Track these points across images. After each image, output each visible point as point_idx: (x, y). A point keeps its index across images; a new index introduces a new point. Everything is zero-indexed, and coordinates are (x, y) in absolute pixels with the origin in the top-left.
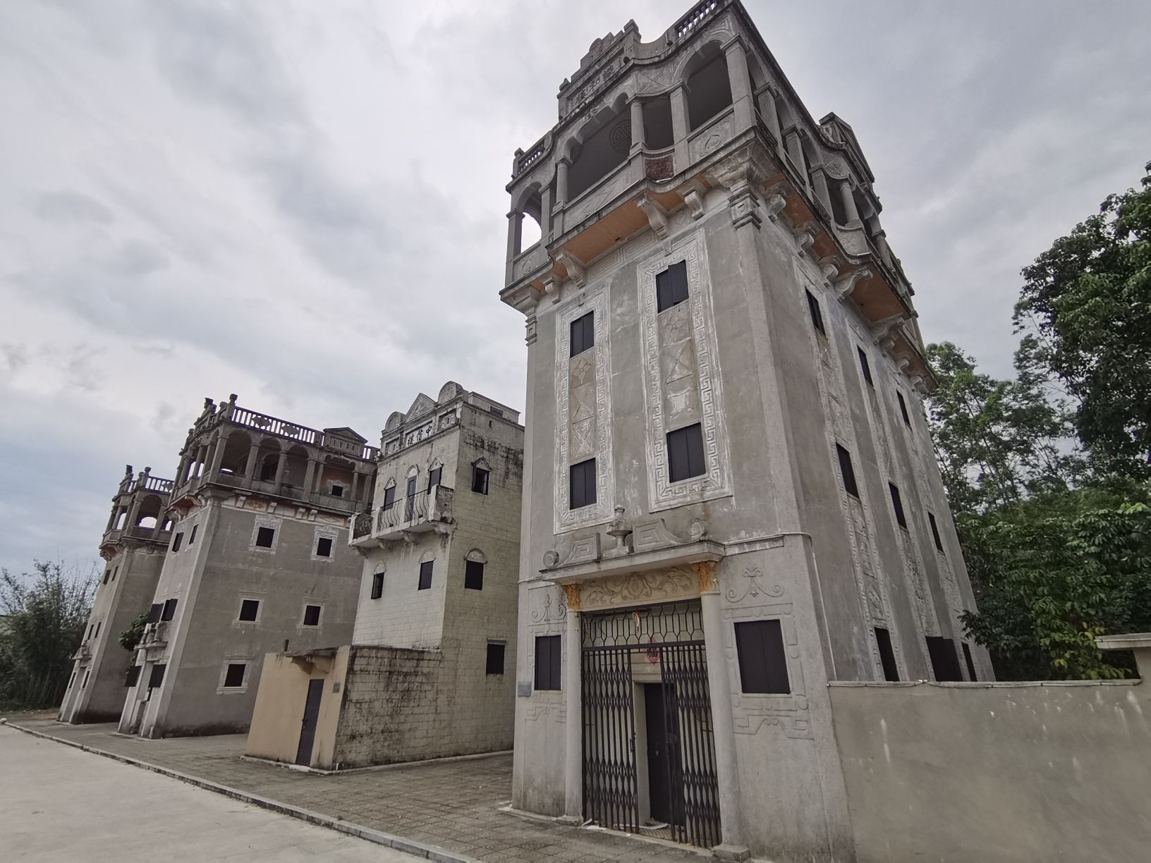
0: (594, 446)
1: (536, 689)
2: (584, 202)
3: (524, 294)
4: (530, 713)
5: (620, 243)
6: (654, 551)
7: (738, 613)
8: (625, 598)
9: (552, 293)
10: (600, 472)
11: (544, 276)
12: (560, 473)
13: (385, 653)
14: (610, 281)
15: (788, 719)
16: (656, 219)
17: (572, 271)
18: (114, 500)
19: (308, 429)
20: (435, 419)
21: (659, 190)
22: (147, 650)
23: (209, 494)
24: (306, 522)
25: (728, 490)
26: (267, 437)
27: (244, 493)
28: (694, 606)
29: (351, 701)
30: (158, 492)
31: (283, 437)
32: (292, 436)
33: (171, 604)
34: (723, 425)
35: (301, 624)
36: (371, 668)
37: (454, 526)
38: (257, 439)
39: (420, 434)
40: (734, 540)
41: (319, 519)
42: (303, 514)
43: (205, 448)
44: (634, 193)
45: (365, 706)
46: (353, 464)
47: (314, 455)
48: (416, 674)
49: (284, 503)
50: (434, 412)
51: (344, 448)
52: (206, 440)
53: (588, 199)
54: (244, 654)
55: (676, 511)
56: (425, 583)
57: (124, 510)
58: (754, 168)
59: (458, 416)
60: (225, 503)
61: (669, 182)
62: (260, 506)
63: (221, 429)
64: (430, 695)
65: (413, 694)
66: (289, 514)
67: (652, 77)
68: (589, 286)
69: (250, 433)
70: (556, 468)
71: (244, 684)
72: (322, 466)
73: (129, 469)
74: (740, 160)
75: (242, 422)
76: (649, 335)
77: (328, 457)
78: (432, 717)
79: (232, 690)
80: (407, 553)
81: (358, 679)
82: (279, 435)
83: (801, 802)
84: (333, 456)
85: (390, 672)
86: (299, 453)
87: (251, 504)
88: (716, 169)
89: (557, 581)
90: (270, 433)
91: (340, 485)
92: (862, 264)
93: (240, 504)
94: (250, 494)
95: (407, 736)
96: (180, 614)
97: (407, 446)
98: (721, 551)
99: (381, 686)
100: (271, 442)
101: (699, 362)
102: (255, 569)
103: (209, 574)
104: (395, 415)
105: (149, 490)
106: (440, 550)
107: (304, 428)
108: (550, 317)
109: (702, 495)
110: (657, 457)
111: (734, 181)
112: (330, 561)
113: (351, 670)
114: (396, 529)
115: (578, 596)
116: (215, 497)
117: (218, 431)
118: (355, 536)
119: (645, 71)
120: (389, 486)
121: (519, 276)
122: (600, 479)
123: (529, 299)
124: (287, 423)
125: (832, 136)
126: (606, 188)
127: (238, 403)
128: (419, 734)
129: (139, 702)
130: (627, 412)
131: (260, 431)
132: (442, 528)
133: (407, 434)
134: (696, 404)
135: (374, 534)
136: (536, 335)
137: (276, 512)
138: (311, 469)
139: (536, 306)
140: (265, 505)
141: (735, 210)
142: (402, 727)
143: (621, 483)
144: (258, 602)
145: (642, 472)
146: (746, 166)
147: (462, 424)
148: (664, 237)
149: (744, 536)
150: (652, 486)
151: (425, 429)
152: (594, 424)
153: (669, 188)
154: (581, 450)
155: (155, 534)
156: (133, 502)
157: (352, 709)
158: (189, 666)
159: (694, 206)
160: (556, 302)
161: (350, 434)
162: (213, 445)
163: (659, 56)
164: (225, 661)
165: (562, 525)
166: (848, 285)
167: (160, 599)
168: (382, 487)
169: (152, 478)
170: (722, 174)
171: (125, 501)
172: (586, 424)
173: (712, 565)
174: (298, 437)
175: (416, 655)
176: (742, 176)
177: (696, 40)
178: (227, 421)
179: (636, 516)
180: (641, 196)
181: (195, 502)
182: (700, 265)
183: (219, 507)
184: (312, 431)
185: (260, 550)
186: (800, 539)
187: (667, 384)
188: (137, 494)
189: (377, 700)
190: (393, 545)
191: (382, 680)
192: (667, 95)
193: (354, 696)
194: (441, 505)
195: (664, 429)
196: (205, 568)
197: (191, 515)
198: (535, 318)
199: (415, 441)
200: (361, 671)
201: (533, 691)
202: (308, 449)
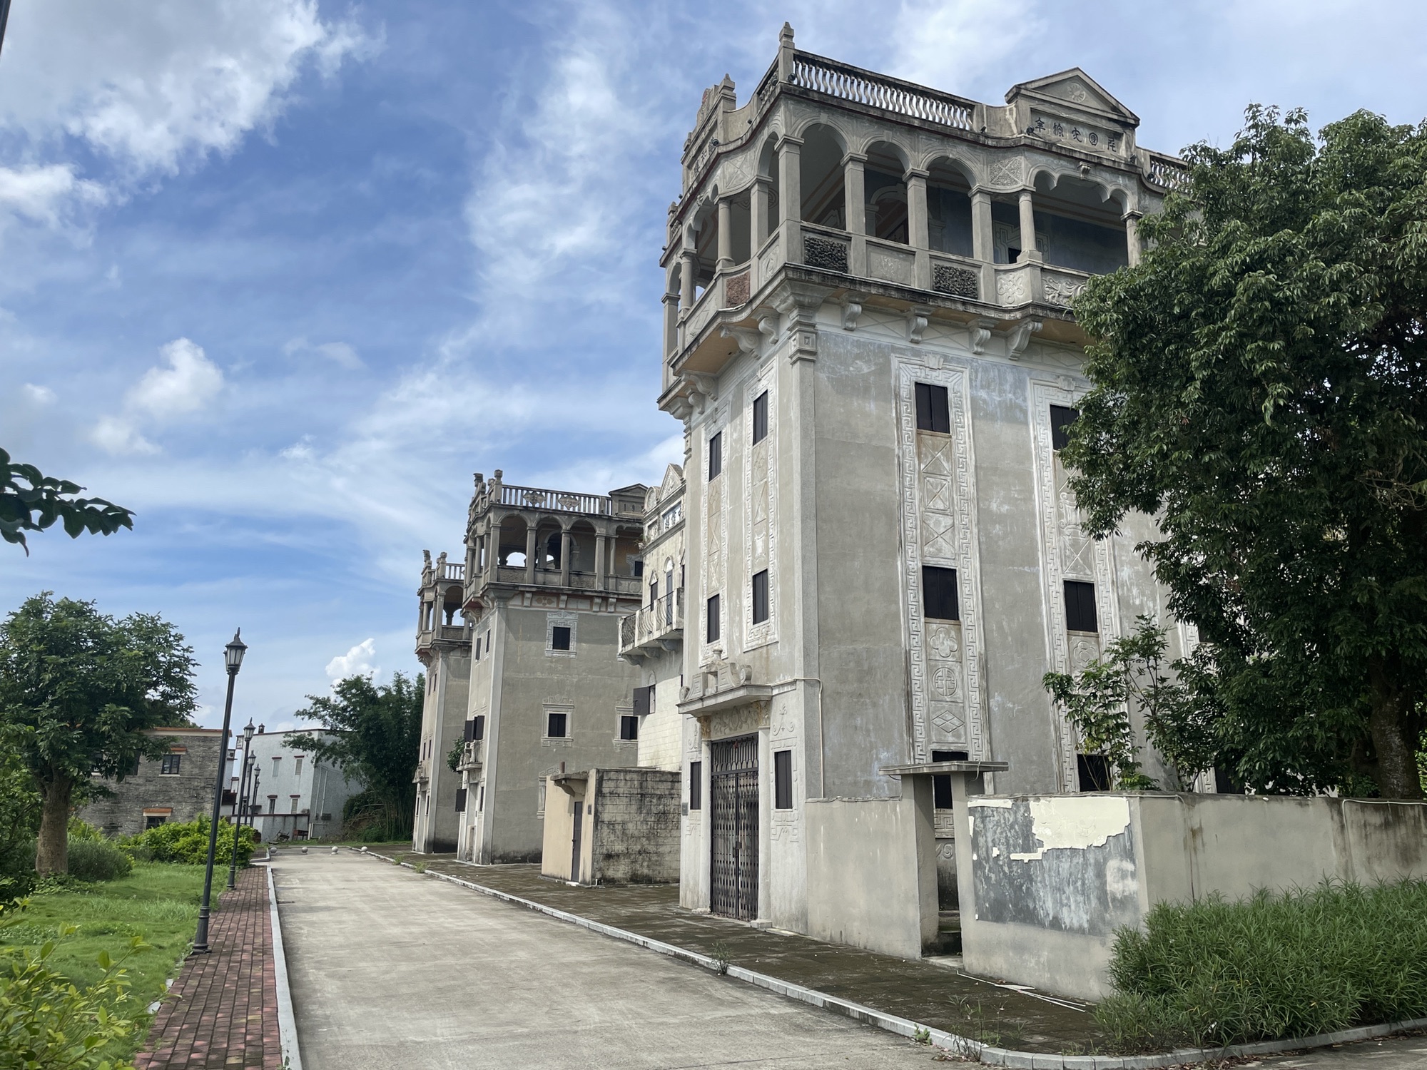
0: (719, 581)
1: (690, 808)
3: (676, 403)
4: (688, 827)
5: (733, 356)
6: (727, 691)
7: (777, 744)
8: (731, 729)
9: (696, 406)
10: (721, 609)
11: (683, 389)
12: (703, 605)
13: (635, 776)
14: (730, 398)
15: (790, 827)
16: (745, 344)
17: (700, 388)
18: (419, 595)
19: (590, 497)
22: (469, 771)
23: (492, 594)
24: (606, 614)
25: (776, 637)
26: (544, 516)
27: (528, 589)
29: (603, 822)
30: (459, 582)
31: (561, 512)
32: (571, 510)
33: (479, 721)
34: (778, 575)
35: (618, 739)
36: (620, 791)
38: (532, 522)
39: (674, 516)
40: (777, 682)
41: (620, 609)
42: (600, 606)
43: (482, 538)
44: (716, 324)
45: (619, 827)
47: (601, 529)
49: (575, 595)
52: (481, 529)
53: (697, 314)
55: (755, 652)
57: (431, 606)
58: (801, 299)
60: (512, 603)
61: (743, 309)
62: (550, 602)
63: (491, 515)
65: (671, 816)
66: (583, 606)
67: (738, 165)
68: (719, 400)
69: (524, 515)
70: (701, 600)
72: (613, 542)
73: (427, 554)
74: (787, 293)
75: (513, 503)
76: (747, 467)
77: (619, 529)
80: (671, 663)
81: (608, 801)
82: (556, 512)
83: (792, 886)
84: (625, 525)
85: (642, 795)
86: (583, 528)
87: (539, 601)
88: (772, 301)
89: (694, 713)
90: (546, 511)
92: (1024, 318)
93: (527, 603)
94: (534, 590)
96: (489, 732)
97: (665, 531)
98: (767, 693)
99: (634, 808)
100: (549, 523)
101: (770, 506)
102: (556, 677)
103: (508, 687)
105: (450, 580)
107: (585, 496)
108: (698, 430)
109: (766, 639)
110: (748, 599)
111: (789, 310)
113: (599, 793)
114: (652, 637)
115: (709, 727)
116: (500, 598)
117: (490, 518)
118: (624, 645)
119: (729, 160)
120: (654, 581)
122: (721, 616)
123: (681, 409)
124: (563, 494)
125: (1016, 122)
127: (504, 481)
129: (469, 827)
130: (735, 549)
131: (535, 510)
133: (664, 516)
134: (767, 549)
135: (637, 644)
136: (690, 450)
137: (569, 606)
138: (599, 546)
139: (690, 414)
140: (555, 600)
141: (791, 344)
142: (661, 849)
143: (732, 621)
144: (565, 715)
145: (740, 612)
146: (792, 297)
148: (757, 357)
149: (780, 679)
150: (745, 626)
151: (677, 511)
152: (719, 557)
153: (744, 315)
154: (713, 583)
155: (462, 634)
156: (437, 595)
157: (605, 831)
158: (503, 788)
159: (768, 332)
160: (702, 413)
161: (642, 493)
162: (488, 534)
163: (741, 138)
165: (702, 658)
166: (1017, 341)
167: (471, 718)
168: (647, 582)
169: (450, 565)
170: (778, 305)
171: (429, 596)
172: (716, 557)
173: (762, 704)
174: (579, 509)
176: (793, 307)
178: (497, 504)
179: (737, 655)
180: (720, 327)
181: (483, 604)
182: (775, 398)
183: (506, 608)
184: (595, 497)
185: (559, 653)
186: (803, 684)
187: (755, 525)
188: (439, 587)
189: (631, 822)
190: (655, 654)
191: (633, 802)
192: (748, 190)
193: (606, 817)
195: (752, 572)
196: (503, 681)
197: (484, 619)
198: (689, 429)
199: (671, 526)
200: (610, 793)
201: (690, 811)
202: (593, 522)
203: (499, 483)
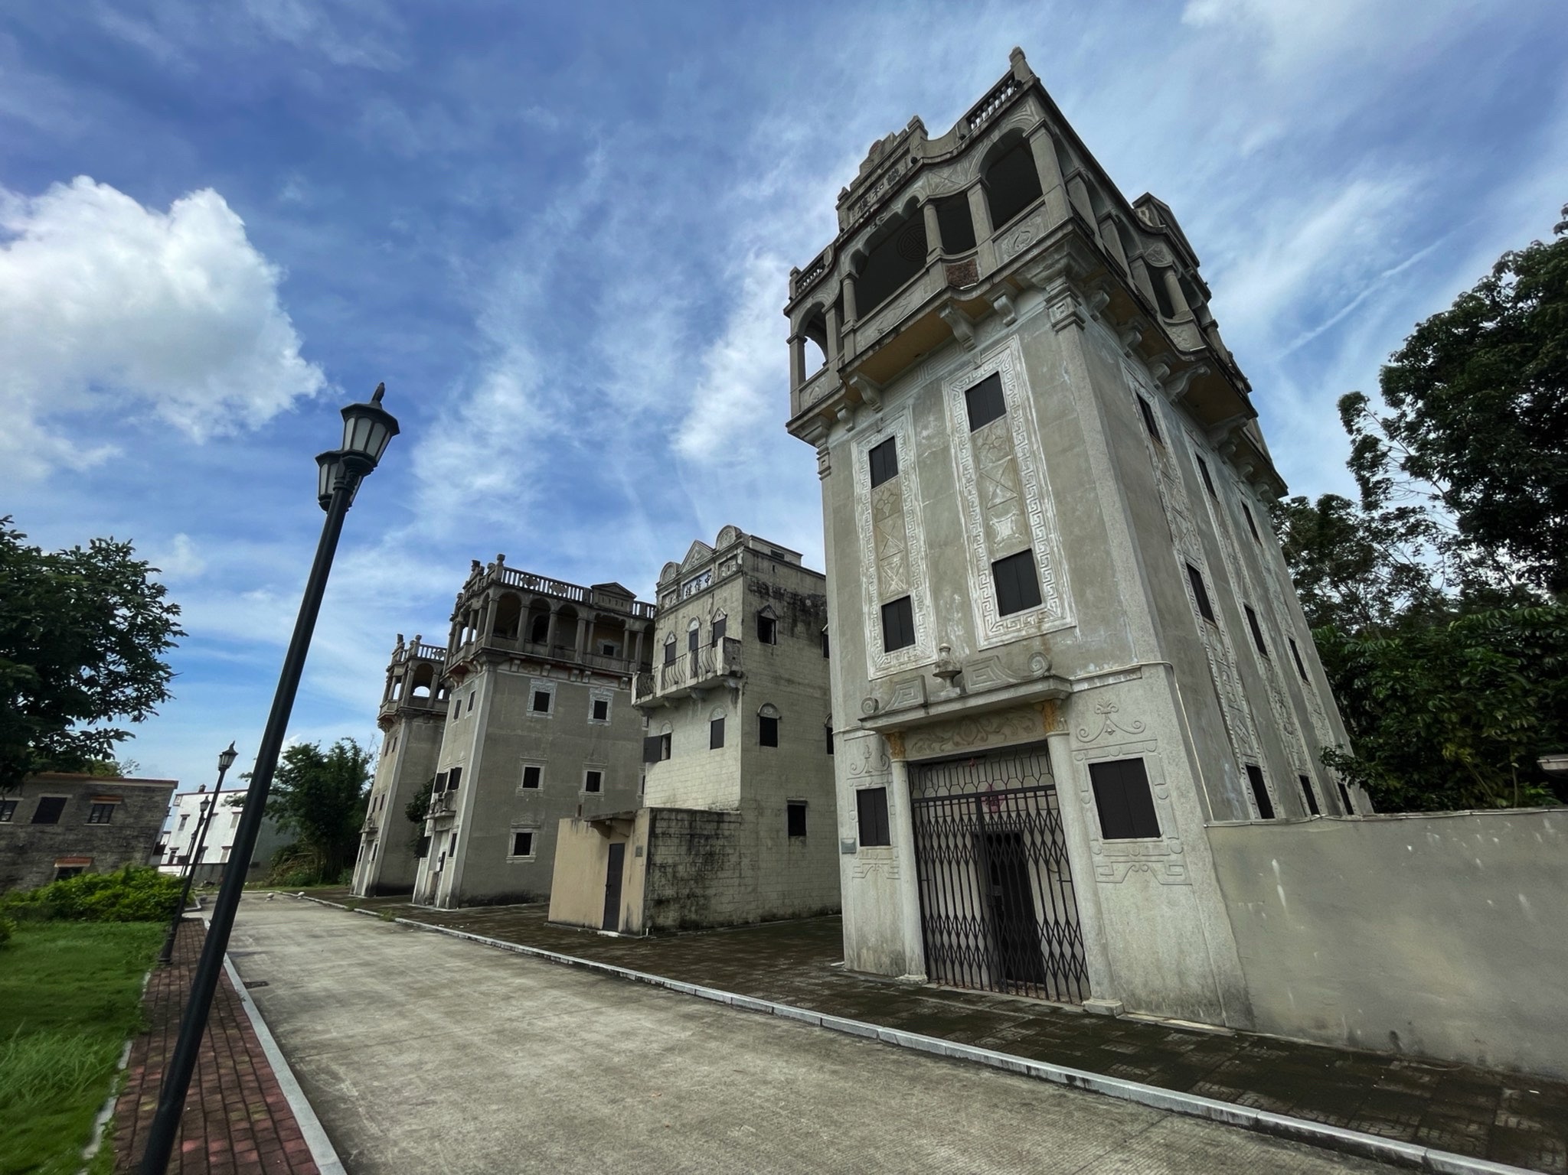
0: (908, 583)
1: (862, 844)
2: (877, 318)
3: (814, 424)
4: (859, 870)
5: (919, 359)
6: (990, 691)
7: (1092, 753)
8: (957, 744)
9: (846, 421)
10: (917, 610)
11: (836, 403)
12: (870, 613)
13: (685, 816)
14: (911, 401)
15: (1159, 865)
16: (962, 330)
17: (867, 395)
18: (388, 671)
19: (576, 587)
20: (714, 567)
21: (964, 298)
23: (484, 659)
24: (580, 684)
25: (1070, 620)
26: (537, 597)
27: (518, 657)
28: (1041, 749)
29: (655, 864)
30: (430, 660)
31: (552, 596)
32: (560, 595)
33: (456, 773)
34: (1059, 550)
35: (583, 791)
36: (672, 831)
37: (744, 680)
38: (526, 600)
39: (698, 584)
40: (1082, 675)
41: (592, 681)
42: (577, 676)
43: (476, 612)
44: (937, 303)
45: (670, 870)
46: (623, 622)
47: (583, 614)
48: (717, 836)
49: (559, 667)
50: (713, 560)
51: (613, 605)
52: (476, 604)
53: (882, 314)
54: (529, 823)
55: (1009, 647)
56: (717, 740)
57: (398, 680)
58: (1073, 263)
59: (740, 562)
60: (501, 667)
62: (534, 670)
63: (491, 592)
64: (734, 859)
66: (563, 676)
67: (945, 176)
68: (886, 410)
69: (521, 594)
70: (865, 609)
71: (533, 853)
72: (592, 625)
73: (401, 638)
74: (1057, 257)
75: (511, 583)
76: (962, 457)
77: (598, 616)
78: (736, 881)
79: (522, 859)
80: (694, 712)
81: (660, 842)
82: (547, 595)
83: (1181, 952)
84: (603, 614)
85: (691, 835)
86: (568, 612)
87: (525, 668)
88: (1029, 269)
89: (878, 730)
90: (539, 593)
91: (610, 644)
92: (1197, 361)
93: (514, 668)
94: (524, 657)
95: (713, 901)
96: (465, 782)
97: (685, 598)
98: (1066, 688)
99: (683, 849)
100: (540, 603)
101: (1024, 482)
102: (533, 735)
103: (491, 742)
104: (669, 566)
105: (421, 659)
106: (731, 707)
107: (572, 586)
108: (844, 446)
109: (1039, 628)
110: (983, 590)
111: (1050, 279)
112: (606, 724)
113: (652, 834)
114: (683, 686)
115: (903, 745)
116: (490, 663)
117: (488, 595)
118: (638, 696)
119: (936, 170)
120: (669, 642)
121: (806, 405)
122: (917, 618)
123: (819, 430)
124: (554, 581)
125: (1150, 220)
126: (902, 301)
127: (506, 564)
128: (725, 899)
129: (431, 872)
130: (943, 543)
131: (529, 591)
132: (732, 683)
133: (684, 586)
134: (1025, 528)
135: (659, 693)
136: (829, 468)
137: (550, 676)
138: (581, 628)
139: (827, 436)
140: (539, 669)
141: (1053, 312)
142: (707, 892)
143: (943, 620)
144: (538, 769)
145: (966, 606)
146: (1063, 262)
147: (745, 569)
148: (972, 347)
149: (1092, 670)
150: (979, 621)
151: (703, 579)
152: (905, 559)
153: (975, 294)
154: (892, 588)
155: (430, 702)
156: (406, 671)
157: (657, 874)
158: (477, 835)
159: (1004, 311)
160: (849, 430)
161: (618, 590)
162: (485, 608)
163: (951, 152)
164: (513, 830)
165: (878, 670)
166: (1181, 386)
167: (444, 767)
168: (662, 643)
169: (423, 646)
170: (1036, 274)
171: (400, 671)
172: (896, 559)
173: (1059, 702)
174: (566, 596)
175: (715, 817)
176: (1059, 274)
177: (993, 130)
178: (497, 583)
179: (963, 655)
180: (943, 306)
181: (471, 668)
182: (1018, 376)
183: (495, 671)
184: (580, 588)
185: (537, 715)
186: (1161, 669)
187: (989, 509)
188: (410, 664)
189: (681, 864)
190: (680, 702)
191: (683, 843)
192: (963, 195)
193: (658, 860)
194: (728, 659)
195: (989, 559)
196: (487, 736)
197: (467, 682)
198: (827, 449)
200: (663, 834)
201: (859, 848)
202: (578, 607)
203: (500, 565)
